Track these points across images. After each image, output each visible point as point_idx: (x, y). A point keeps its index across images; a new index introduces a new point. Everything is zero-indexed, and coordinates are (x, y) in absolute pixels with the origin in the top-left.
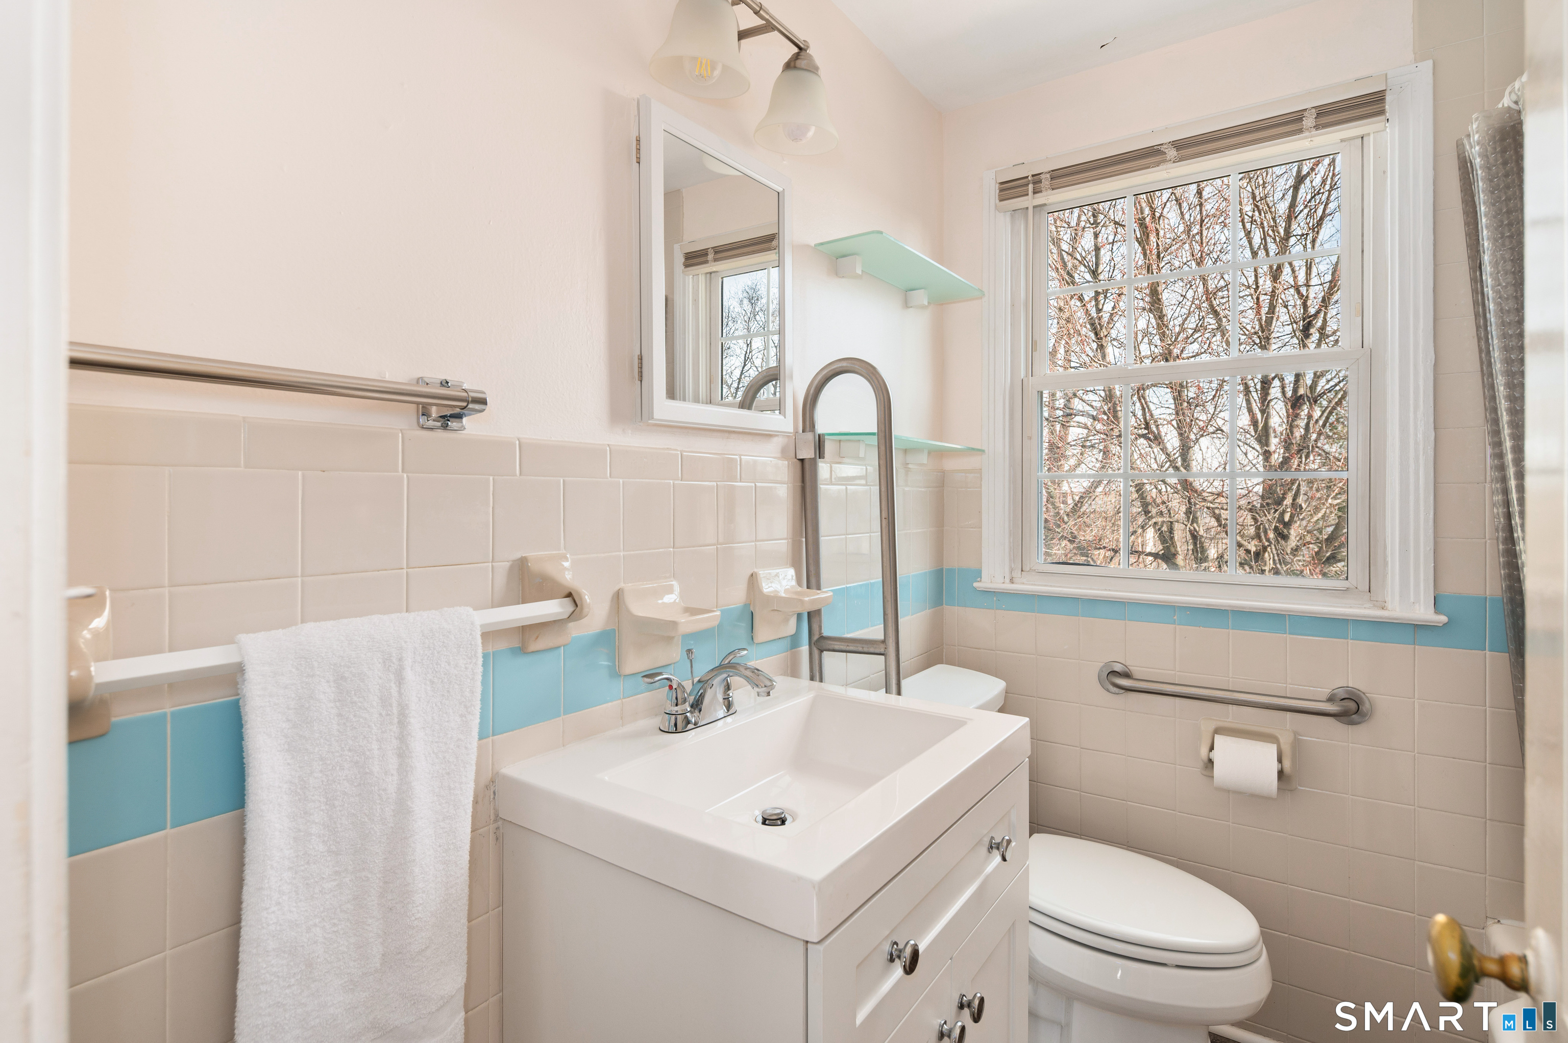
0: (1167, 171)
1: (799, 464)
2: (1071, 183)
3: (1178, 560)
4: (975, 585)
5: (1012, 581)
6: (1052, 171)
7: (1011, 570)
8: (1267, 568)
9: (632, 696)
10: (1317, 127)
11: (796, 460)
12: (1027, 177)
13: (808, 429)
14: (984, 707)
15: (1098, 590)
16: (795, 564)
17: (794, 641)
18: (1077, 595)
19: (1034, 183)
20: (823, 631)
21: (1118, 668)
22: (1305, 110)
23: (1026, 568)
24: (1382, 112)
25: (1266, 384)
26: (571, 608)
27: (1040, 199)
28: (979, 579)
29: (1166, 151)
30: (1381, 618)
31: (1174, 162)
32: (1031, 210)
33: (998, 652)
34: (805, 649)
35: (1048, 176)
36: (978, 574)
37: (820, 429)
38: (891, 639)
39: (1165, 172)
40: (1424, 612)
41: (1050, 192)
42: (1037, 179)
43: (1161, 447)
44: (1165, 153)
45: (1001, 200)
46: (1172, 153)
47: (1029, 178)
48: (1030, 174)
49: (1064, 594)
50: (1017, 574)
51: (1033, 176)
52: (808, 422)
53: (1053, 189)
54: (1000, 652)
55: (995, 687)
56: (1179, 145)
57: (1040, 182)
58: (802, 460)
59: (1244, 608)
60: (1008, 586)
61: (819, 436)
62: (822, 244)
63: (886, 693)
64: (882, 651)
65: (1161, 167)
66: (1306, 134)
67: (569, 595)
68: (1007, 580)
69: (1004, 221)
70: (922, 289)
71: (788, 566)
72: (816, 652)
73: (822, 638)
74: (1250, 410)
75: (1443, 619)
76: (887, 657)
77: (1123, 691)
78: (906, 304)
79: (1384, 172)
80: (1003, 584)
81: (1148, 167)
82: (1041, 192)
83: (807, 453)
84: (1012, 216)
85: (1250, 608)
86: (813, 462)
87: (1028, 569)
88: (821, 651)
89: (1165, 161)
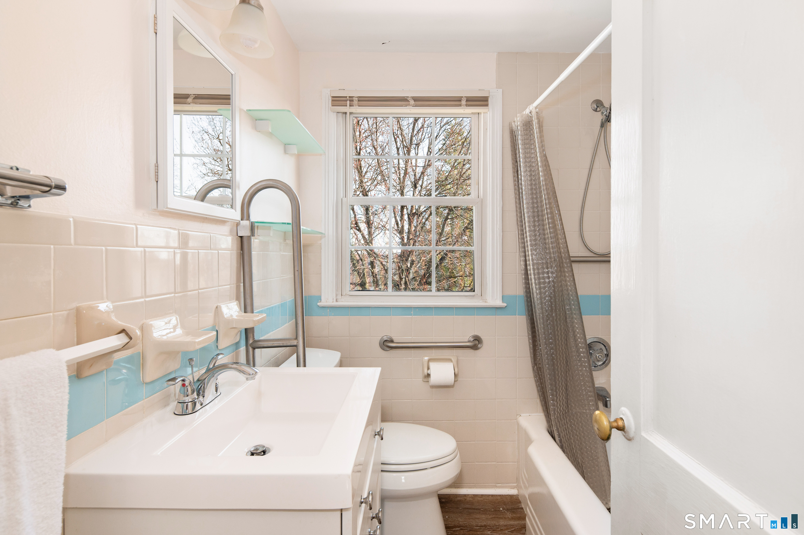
0: (410, 110)
1: (239, 239)
2: (371, 105)
3: (366, 286)
4: (319, 304)
5: (337, 301)
6: (359, 97)
7: (337, 295)
8: (402, 288)
9: (150, 396)
10: (467, 105)
11: (237, 237)
12: (347, 97)
13: (245, 218)
14: (336, 366)
15: (379, 302)
16: (238, 299)
17: (237, 345)
18: (370, 306)
19: (350, 101)
20: (255, 337)
21: (385, 338)
22: (462, 97)
23: (344, 294)
24: (487, 105)
25: (402, 207)
26: (126, 340)
27: (353, 109)
28: (320, 301)
29: (409, 100)
30: (486, 306)
31: (413, 106)
32: (348, 114)
33: (329, 338)
34: (243, 349)
35: (357, 99)
36: (319, 299)
37: (253, 219)
38: (301, 337)
39: (409, 110)
40: (499, 303)
41: (357, 107)
42: (351, 99)
43: (361, 233)
44: (409, 101)
45: (332, 106)
46: (412, 102)
47: (348, 98)
48: (348, 96)
49: (364, 305)
50: (339, 297)
51: (349, 97)
52: (245, 214)
53: (359, 106)
54: (331, 338)
55: (336, 356)
56: (416, 99)
57: (353, 101)
58: (241, 237)
59: (439, 306)
60: (335, 304)
61: (252, 222)
62: (250, 110)
63: (297, 366)
64: (295, 344)
65: (407, 107)
66: (462, 107)
67: (123, 331)
68: (335, 300)
69: (333, 116)
70: (294, 145)
71: (234, 300)
72: (251, 349)
73: (255, 341)
74: (395, 217)
75: (505, 305)
76: (298, 347)
77: (391, 349)
78: (285, 152)
79: (486, 129)
80: (333, 303)
81: (402, 106)
82: (353, 106)
83: (245, 232)
84: (337, 115)
85: (442, 306)
86: (249, 238)
87: (345, 294)
88: (254, 348)
89: (409, 105)
